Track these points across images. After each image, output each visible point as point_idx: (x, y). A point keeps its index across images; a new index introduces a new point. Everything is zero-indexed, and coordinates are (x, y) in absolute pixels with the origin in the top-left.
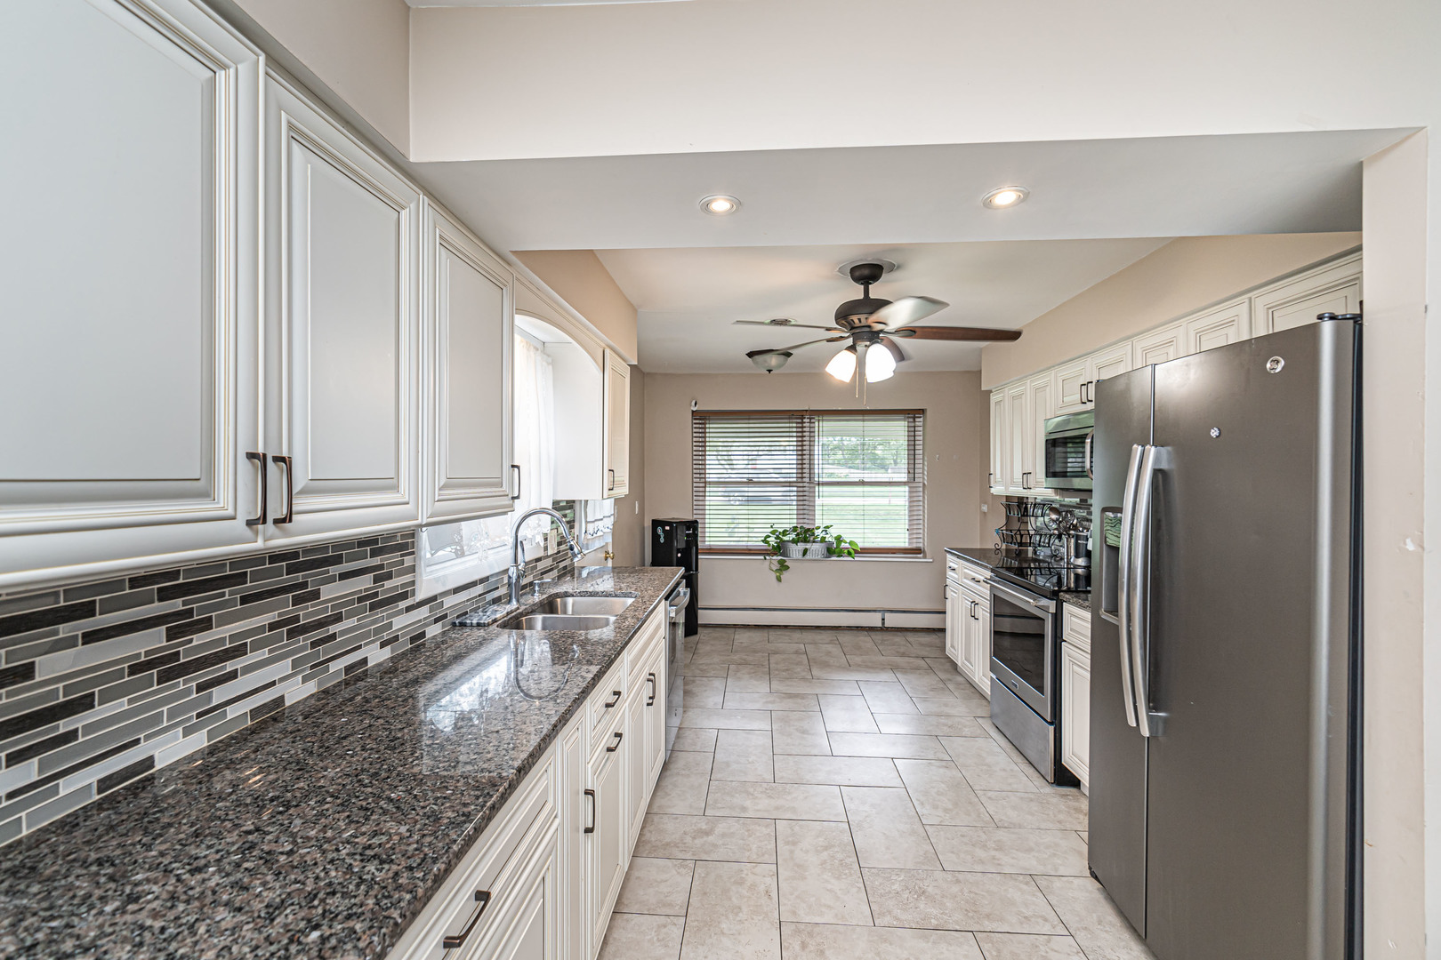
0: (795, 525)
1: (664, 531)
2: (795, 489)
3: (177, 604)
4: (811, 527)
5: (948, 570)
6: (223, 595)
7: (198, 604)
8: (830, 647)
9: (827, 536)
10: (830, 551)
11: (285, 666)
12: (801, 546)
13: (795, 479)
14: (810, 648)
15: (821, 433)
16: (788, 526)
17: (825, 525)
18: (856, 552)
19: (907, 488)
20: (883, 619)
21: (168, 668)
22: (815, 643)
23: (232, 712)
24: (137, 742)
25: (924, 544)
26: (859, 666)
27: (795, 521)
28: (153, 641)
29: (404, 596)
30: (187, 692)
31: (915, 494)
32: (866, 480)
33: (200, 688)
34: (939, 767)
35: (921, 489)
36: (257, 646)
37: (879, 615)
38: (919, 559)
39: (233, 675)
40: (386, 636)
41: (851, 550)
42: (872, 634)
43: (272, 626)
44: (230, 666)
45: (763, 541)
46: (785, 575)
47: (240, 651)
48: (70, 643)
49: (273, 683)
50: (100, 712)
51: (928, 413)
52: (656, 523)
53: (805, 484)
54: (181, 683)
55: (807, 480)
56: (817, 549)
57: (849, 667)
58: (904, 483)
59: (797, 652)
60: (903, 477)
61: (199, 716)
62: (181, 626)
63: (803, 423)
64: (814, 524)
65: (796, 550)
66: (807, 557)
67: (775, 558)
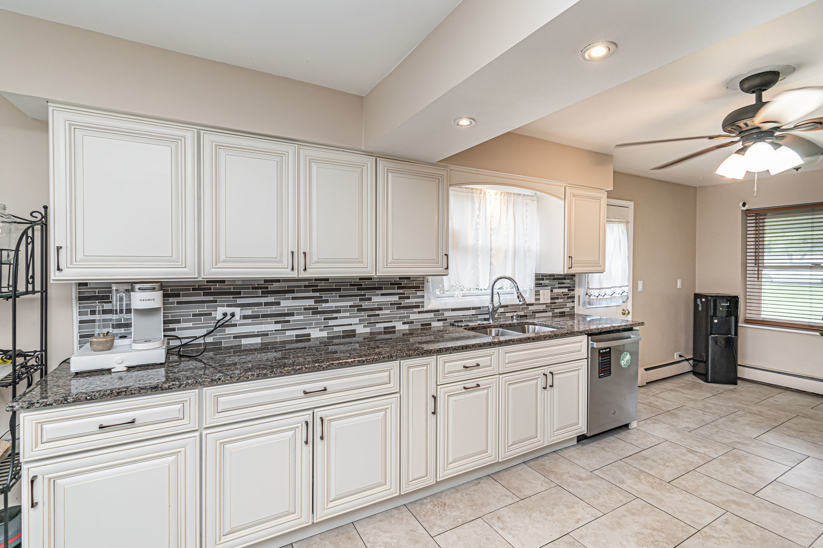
1: (702, 302)
3: (318, 294)
6: (333, 294)
7: (325, 296)
11: (357, 320)
21: (316, 312)
23: (336, 329)
24: (306, 328)
28: (311, 303)
29: (418, 307)
30: (321, 319)
33: (325, 319)
36: (345, 311)
39: (336, 318)
40: (405, 320)
43: (351, 306)
44: (335, 315)
47: (339, 311)
48: (288, 299)
49: (351, 324)
50: (296, 318)
52: (697, 296)
54: (319, 316)
61: (324, 327)
62: (319, 301)
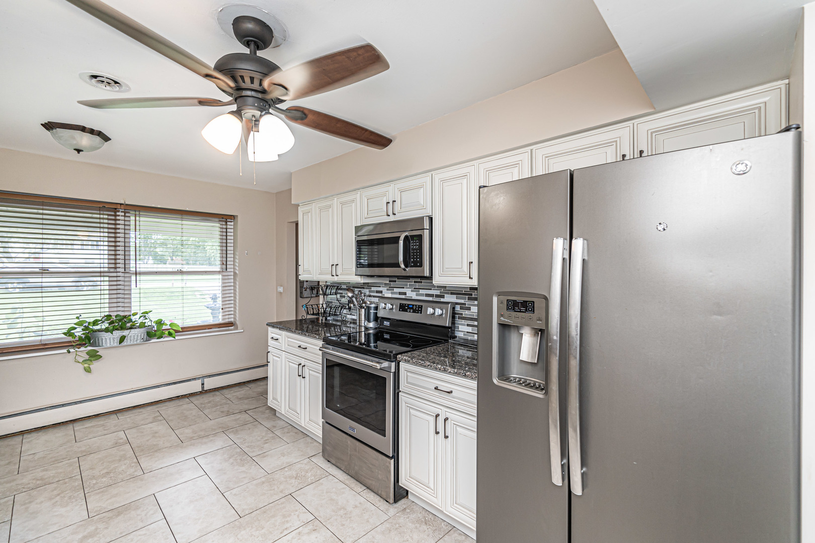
0: (107, 314)
2: (107, 279)
4: (127, 314)
5: (270, 339)
8: (155, 427)
9: (146, 321)
10: (150, 335)
12: (118, 334)
13: (106, 269)
14: (131, 434)
15: (138, 227)
16: (98, 316)
17: (142, 311)
18: (177, 331)
19: (220, 277)
20: (203, 384)
22: (136, 426)
25: (235, 318)
26: (192, 438)
27: (107, 310)
31: (227, 281)
32: (184, 270)
34: (309, 533)
35: (232, 277)
37: (199, 382)
38: (231, 331)
41: (171, 331)
42: (192, 399)
45: (64, 334)
46: (95, 365)
51: (239, 218)
53: (119, 274)
55: (123, 270)
56: (135, 335)
57: (181, 444)
58: (219, 272)
59: (116, 444)
60: (218, 269)
63: (116, 216)
64: (130, 311)
65: (109, 339)
66: (124, 343)
67: (82, 349)
